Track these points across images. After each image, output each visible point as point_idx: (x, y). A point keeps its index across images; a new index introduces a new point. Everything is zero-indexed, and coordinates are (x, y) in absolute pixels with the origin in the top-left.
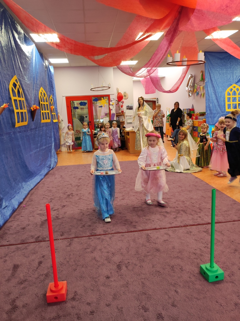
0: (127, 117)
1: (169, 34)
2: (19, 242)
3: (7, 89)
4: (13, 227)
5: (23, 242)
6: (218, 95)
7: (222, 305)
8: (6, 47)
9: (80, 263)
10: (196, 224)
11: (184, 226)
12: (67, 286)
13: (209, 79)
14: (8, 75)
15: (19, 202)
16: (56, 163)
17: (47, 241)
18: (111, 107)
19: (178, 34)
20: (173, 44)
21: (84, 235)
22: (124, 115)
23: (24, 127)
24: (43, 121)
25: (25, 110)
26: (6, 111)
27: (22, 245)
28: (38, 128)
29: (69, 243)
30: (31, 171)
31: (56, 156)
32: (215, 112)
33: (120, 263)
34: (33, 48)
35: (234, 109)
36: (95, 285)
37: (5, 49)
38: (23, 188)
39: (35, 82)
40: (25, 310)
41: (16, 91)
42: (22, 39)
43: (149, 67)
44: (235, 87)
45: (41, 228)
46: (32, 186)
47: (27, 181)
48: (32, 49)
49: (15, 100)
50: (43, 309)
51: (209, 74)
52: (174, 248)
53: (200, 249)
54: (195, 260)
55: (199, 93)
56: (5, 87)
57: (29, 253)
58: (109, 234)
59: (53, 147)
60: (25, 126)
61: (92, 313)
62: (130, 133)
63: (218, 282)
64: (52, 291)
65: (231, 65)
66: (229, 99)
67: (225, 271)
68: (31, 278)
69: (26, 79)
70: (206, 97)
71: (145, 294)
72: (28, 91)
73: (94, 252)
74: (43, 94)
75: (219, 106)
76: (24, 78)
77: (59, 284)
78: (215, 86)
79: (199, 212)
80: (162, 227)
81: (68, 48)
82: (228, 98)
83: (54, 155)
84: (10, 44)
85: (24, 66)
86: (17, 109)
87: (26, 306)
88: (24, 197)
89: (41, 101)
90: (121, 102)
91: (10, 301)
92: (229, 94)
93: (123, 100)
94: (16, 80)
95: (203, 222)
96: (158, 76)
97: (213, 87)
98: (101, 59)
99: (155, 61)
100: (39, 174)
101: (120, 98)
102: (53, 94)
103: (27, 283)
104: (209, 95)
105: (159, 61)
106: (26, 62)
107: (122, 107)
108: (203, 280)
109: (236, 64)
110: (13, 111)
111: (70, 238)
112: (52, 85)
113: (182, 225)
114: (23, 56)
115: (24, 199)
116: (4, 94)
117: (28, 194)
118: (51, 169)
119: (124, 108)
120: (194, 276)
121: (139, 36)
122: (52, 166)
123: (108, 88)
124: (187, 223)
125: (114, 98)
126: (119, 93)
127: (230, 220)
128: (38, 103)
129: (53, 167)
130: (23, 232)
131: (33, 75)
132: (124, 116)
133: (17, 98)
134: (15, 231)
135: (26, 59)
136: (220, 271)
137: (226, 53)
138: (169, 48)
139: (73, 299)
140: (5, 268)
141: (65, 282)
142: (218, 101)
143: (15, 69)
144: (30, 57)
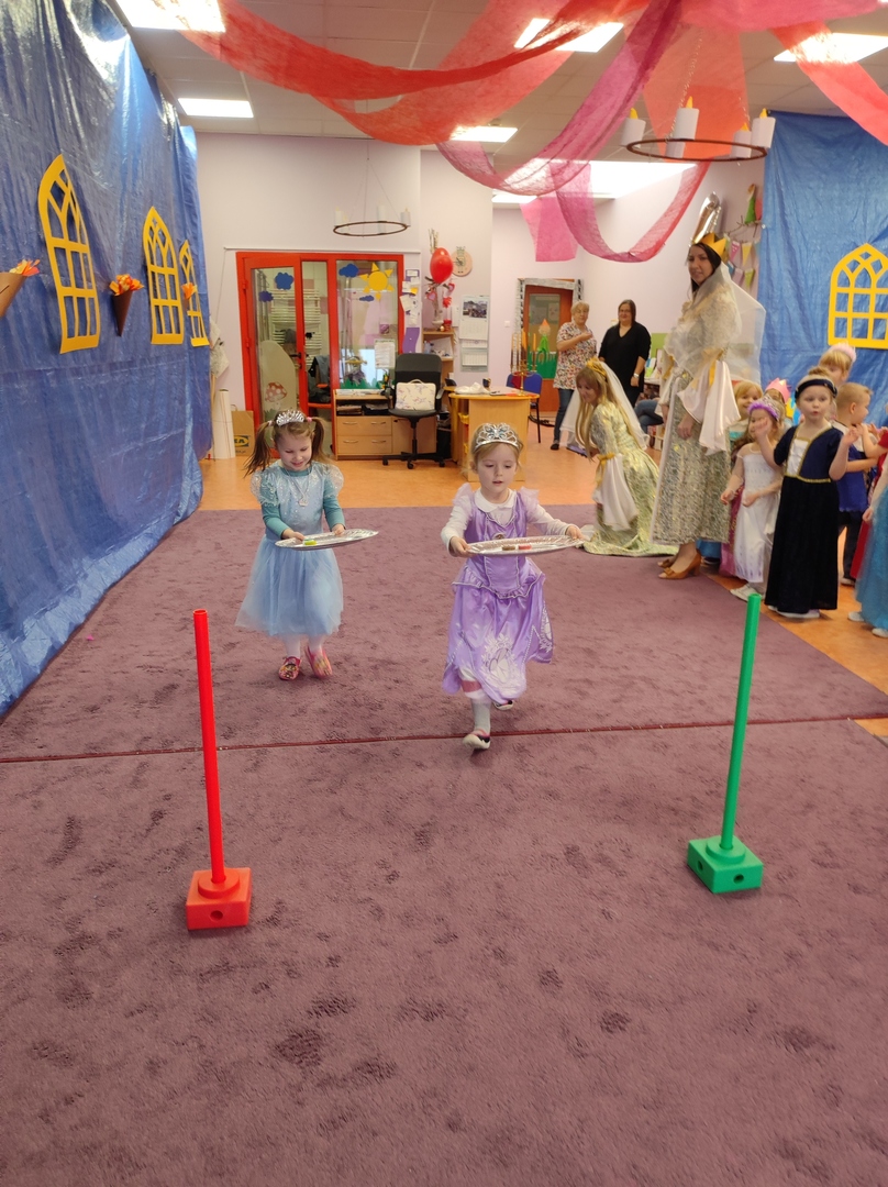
0: (464, 345)
1: (643, 33)
2: (80, 750)
3: (32, 203)
4: (54, 704)
5: (93, 751)
6: (806, 283)
7: (748, 955)
8: (30, 40)
9: (291, 821)
10: (685, 721)
11: (647, 728)
12: (251, 886)
13: (778, 218)
14: (35, 150)
15: (71, 624)
16: (198, 498)
17: (177, 751)
18: (406, 302)
19: (679, 36)
20: (654, 74)
21: (304, 739)
22: (451, 336)
23: (88, 355)
24: (158, 339)
25: (90, 293)
26: (27, 287)
27: (92, 759)
28: (138, 362)
29: (254, 761)
30: (115, 519)
31: (197, 474)
32: (786, 344)
33: (427, 828)
34: (124, 52)
35: (859, 337)
36: (343, 885)
37: (26, 50)
38: (86, 576)
39: (129, 187)
40: (116, 946)
41: (62, 216)
42: (83, 11)
43: (561, 157)
44: (867, 256)
45: (154, 711)
46: (116, 574)
47: (99, 556)
48: (119, 55)
49: (60, 251)
50: (177, 946)
51: (777, 200)
52: (606, 790)
53: (694, 799)
54: (674, 830)
55: (737, 270)
56: (23, 196)
57: (118, 784)
58: (390, 739)
59: (188, 438)
60: (91, 349)
61: (333, 961)
62: (471, 405)
63: (741, 893)
64: (202, 892)
65: (861, 171)
66: (842, 300)
67: (767, 863)
68: (128, 857)
69: (97, 174)
70: (760, 287)
71: (506, 917)
72: (101, 217)
73: (337, 791)
74: (156, 236)
75: (803, 323)
76: (89, 165)
77: (226, 873)
78: (795, 246)
79: (699, 688)
80: (571, 726)
81: (265, 60)
82: (839, 295)
83: (192, 471)
84: (42, 31)
85: (89, 121)
86: (66, 284)
87: (119, 936)
88: (89, 608)
89: (152, 263)
90: (445, 285)
91: (66, 918)
92: (845, 282)
93: (453, 279)
94: (62, 174)
95: (712, 718)
96: (589, 196)
97: (790, 248)
98: (381, 113)
99: (583, 135)
100: (139, 532)
101: (442, 270)
102: (196, 240)
103: (116, 871)
104: (770, 281)
105: (598, 134)
106: (99, 105)
107: (446, 304)
108: (693, 884)
109: (881, 167)
110: (53, 292)
111: (258, 747)
112: (191, 201)
113: (639, 722)
114: (89, 80)
115: (88, 616)
116: (21, 226)
117: (101, 600)
118: (178, 519)
119: (455, 311)
120: (667, 873)
121: (531, 32)
122: (183, 508)
123: (401, 228)
124: (657, 719)
125: (418, 267)
126: (437, 252)
127: (802, 716)
128: (139, 267)
129: (186, 512)
130: (91, 722)
131: (122, 157)
132: (452, 340)
133: (64, 243)
134: (64, 717)
135: (98, 90)
136: (753, 861)
137: (847, 120)
138: (640, 87)
139: (273, 921)
140: (40, 827)
141: (246, 870)
142: (801, 307)
143: (58, 129)
144: (114, 85)
